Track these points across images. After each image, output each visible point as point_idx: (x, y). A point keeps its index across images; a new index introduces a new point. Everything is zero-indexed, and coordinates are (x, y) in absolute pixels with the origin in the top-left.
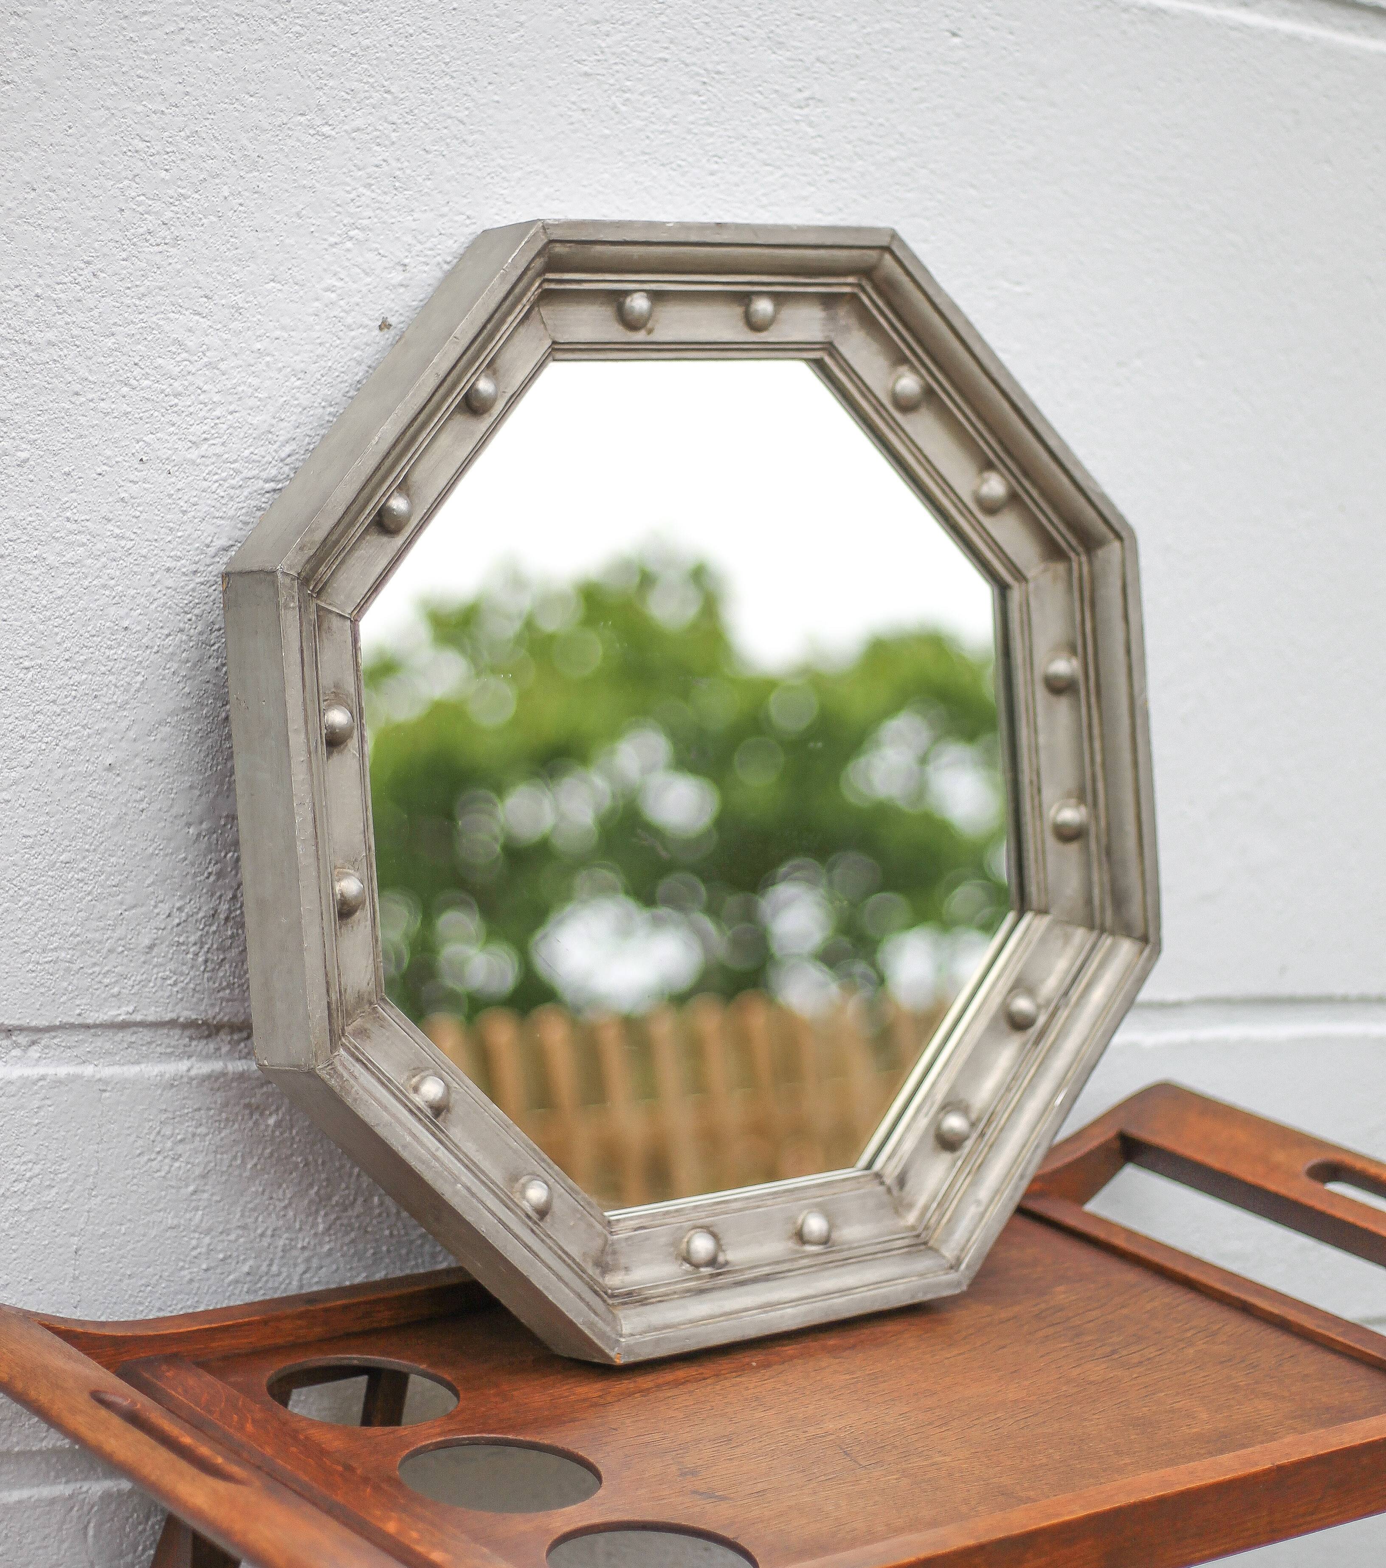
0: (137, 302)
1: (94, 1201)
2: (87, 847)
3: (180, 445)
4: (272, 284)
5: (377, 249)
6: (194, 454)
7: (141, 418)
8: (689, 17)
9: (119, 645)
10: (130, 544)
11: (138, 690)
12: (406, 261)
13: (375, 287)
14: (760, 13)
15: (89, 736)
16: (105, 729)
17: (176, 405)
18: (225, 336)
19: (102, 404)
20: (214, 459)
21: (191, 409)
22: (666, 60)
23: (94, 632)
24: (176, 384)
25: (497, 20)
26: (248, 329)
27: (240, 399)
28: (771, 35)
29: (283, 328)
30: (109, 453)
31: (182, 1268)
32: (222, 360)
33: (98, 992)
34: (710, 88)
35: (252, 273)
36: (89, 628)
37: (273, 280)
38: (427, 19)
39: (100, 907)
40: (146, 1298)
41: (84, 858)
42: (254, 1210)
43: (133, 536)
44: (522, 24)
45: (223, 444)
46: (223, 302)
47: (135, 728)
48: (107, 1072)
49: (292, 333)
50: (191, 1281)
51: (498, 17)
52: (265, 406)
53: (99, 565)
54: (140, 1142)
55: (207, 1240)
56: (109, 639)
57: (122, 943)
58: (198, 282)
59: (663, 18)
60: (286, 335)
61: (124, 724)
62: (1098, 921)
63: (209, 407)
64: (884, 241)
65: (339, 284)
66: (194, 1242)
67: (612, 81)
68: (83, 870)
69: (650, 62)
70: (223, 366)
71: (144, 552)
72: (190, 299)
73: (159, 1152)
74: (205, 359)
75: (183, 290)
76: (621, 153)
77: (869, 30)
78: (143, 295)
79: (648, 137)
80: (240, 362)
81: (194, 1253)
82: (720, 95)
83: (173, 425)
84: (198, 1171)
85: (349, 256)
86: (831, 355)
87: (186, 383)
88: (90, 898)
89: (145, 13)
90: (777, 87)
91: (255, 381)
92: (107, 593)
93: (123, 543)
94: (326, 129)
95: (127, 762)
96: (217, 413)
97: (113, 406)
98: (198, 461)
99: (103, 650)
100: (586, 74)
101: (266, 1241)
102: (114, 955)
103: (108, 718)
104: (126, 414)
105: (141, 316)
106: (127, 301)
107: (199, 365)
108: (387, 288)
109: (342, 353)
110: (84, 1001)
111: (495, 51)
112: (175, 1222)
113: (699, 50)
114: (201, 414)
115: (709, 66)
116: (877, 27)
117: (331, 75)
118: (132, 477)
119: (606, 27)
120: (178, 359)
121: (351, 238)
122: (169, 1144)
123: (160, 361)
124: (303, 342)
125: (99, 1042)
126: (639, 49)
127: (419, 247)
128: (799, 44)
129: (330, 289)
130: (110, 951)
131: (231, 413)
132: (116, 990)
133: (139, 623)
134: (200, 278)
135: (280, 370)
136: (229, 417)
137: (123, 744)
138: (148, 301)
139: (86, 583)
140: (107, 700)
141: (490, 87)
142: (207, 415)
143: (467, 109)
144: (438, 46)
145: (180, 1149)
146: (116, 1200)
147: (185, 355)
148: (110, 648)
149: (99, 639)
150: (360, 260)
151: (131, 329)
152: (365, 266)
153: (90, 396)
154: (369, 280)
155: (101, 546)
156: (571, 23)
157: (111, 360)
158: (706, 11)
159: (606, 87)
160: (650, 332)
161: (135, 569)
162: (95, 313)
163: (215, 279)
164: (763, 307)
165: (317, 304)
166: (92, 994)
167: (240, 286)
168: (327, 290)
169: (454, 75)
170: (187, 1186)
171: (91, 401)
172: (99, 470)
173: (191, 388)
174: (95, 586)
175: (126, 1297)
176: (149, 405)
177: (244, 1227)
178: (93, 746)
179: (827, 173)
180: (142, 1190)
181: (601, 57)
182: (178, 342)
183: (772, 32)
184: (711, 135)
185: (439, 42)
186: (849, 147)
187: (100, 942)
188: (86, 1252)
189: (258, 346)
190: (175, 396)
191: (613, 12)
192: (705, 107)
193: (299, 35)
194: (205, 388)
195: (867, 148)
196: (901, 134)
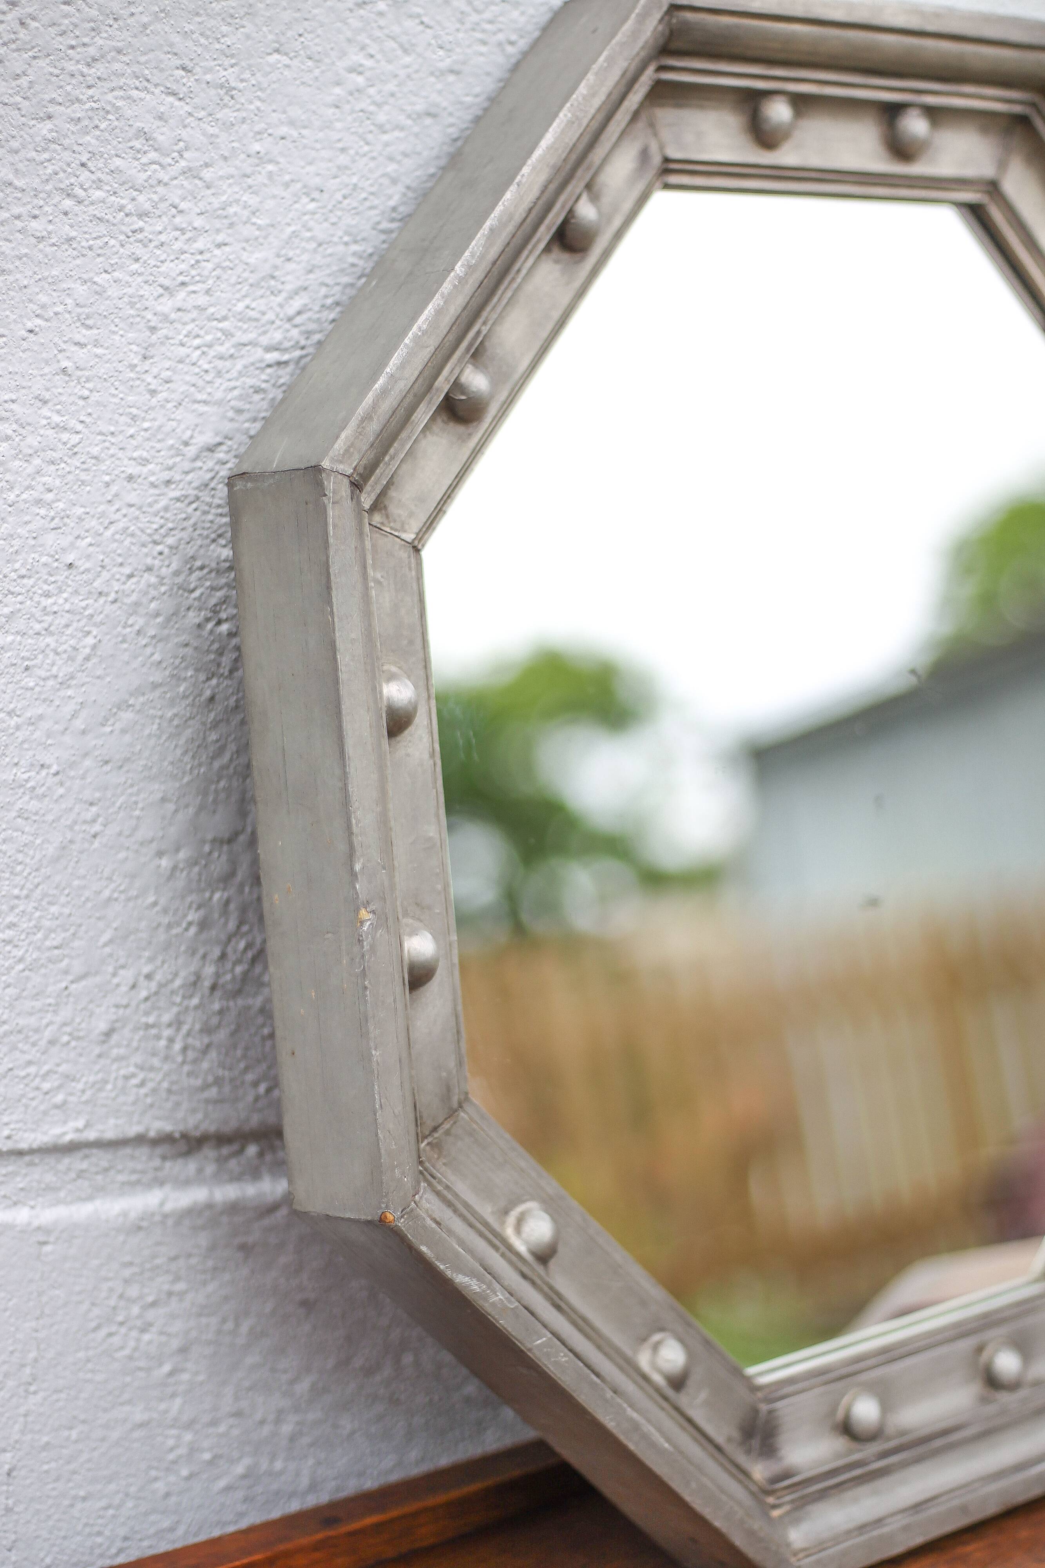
0: (85, 70)
1: (33, 1400)
2: (16, 892)
3: (146, 291)
4: (276, 56)
5: (418, 16)
6: (166, 305)
7: (90, 248)
9: (61, 591)
10: (75, 439)
11: (87, 659)
13: (417, 71)
15: (18, 728)
16: (41, 717)
17: (141, 230)
18: (211, 131)
19: (34, 224)
20: (194, 314)
21: (163, 238)
23: (23, 572)
24: (141, 198)
26: (244, 121)
27: (231, 225)
29: (292, 123)
30: (43, 298)
31: (156, 1479)
32: (207, 165)
33: (34, 1103)
35: (248, 37)
36: (17, 566)
37: (277, 51)
39: (36, 979)
40: (106, 1526)
41: (12, 908)
42: (250, 1389)
43: (80, 427)
45: (208, 292)
46: (208, 77)
47: (84, 714)
48: (48, 1215)
49: (304, 132)
50: (167, 1495)
52: (266, 238)
53: (30, 469)
54: (96, 1311)
55: (188, 1437)
56: (45, 582)
57: (68, 1029)
58: (171, 45)
60: (295, 134)
61: (69, 708)
63: (189, 235)
65: (369, 63)
66: (171, 1442)
68: (12, 926)
70: (207, 174)
71: (95, 451)
72: (162, 70)
73: (121, 1324)
74: (183, 163)
75: (151, 56)
78: (95, 60)
80: (232, 171)
81: (171, 1457)
83: (137, 260)
84: (175, 1344)
85: (382, 22)
87: (155, 197)
88: (21, 967)
91: (253, 200)
92: (43, 512)
93: (65, 436)
95: (72, 765)
96: (199, 245)
97: (50, 227)
98: (173, 316)
99: (36, 598)
101: (266, 1430)
102: (54, 1050)
103: (44, 700)
104: (69, 240)
105: (90, 92)
106: (71, 67)
107: (174, 171)
108: (432, 74)
109: (372, 165)
110: (14, 1117)
112: (146, 1417)
114: (177, 246)
118: (78, 338)
120: (144, 160)
122: (135, 1310)
123: (118, 162)
124: (318, 146)
125: (36, 1174)
127: (475, 18)
129: (356, 69)
130: (52, 1042)
131: (219, 246)
132: (59, 1098)
133: (88, 557)
134: (176, 39)
135: (287, 185)
136: (217, 252)
137: (67, 739)
138: (100, 69)
139: (12, 497)
140: (43, 674)
142: (186, 247)
145: (151, 1315)
146: (63, 1396)
147: (153, 155)
148: (47, 595)
149: (31, 582)
150: (396, 29)
151: (77, 111)
152: (404, 39)
153: (16, 210)
154: (407, 59)
155: (33, 441)
157: (46, 156)
161: (83, 476)
162: (24, 81)
163: (197, 43)
164: (916, 125)
165: (337, 90)
166: (26, 1106)
167: (232, 56)
168: (351, 70)
170: (161, 1365)
171: (18, 217)
172: (29, 325)
173: (163, 206)
174: (25, 501)
175: (79, 1527)
176: (102, 229)
177: (238, 1414)
178: (23, 742)
180: (99, 1377)
182: (142, 133)
187: (37, 1031)
188: (23, 1472)
189: (257, 147)
190: (140, 216)
194: (183, 206)
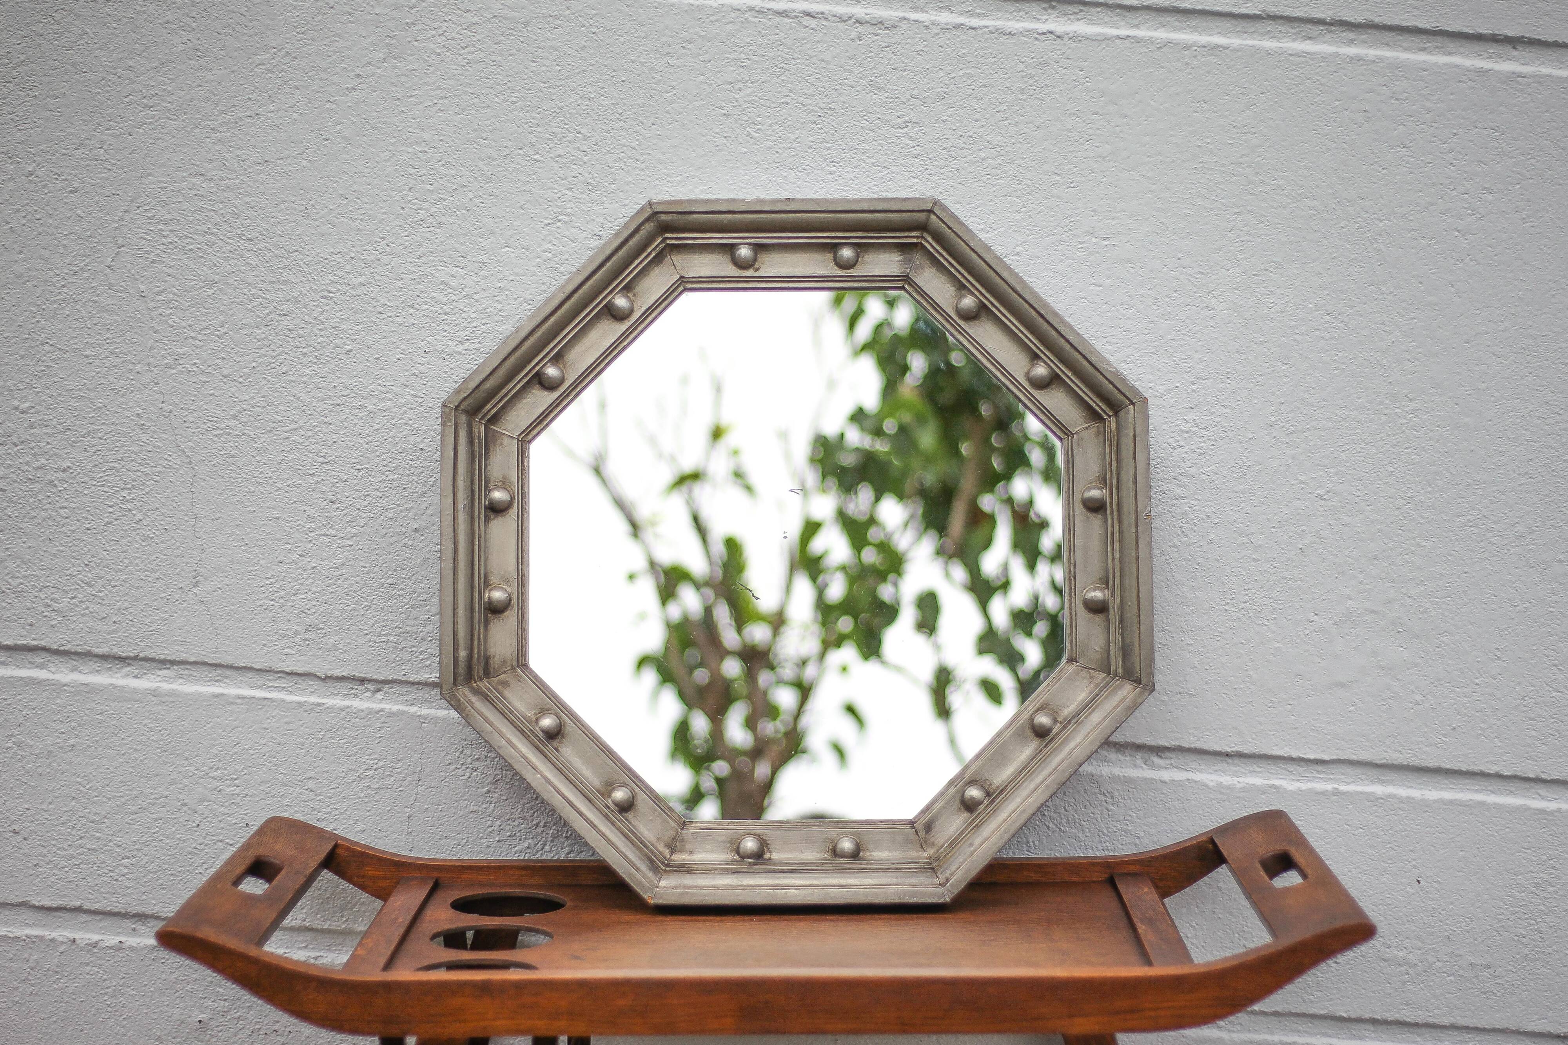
0: (417, 260)
1: (420, 788)
2: (404, 576)
3: (450, 343)
4: (507, 249)
5: (578, 227)
6: (460, 348)
7: (423, 327)
8: (804, 76)
9: (418, 459)
10: (421, 400)
11: (432, 486)
12: (600, 233)
13: (579, 249)
14: (861, 70)
15: (401, 511)
16: (412, 508)
17: (446, 320)
18: (477, 280)
19: (398, 319)
20: (474, 351)
21: (456, 322)
22: (787, 103)
23: (401, 451)
24: (445, 307)
25: (655, 85)
26: (492, 275)
27: (489, 316)
28: (871, 83)
29: (516, 274)
30: (403, 347)
31: (482, 838)
32: (476, 293)
33: (416, 663)
34: (824, 119)
35: (492, 242)
36: (398, 448)
37: (507, 247)
38: (604, 88)
39: (415, 613)
40: (458, 852)
41: (403, 582)
42: (531, 808)
43: (423, 396)
44: (674, 87)
45: (479, 342)
46: (474, 259)
47: (432, 508)
48: (425, 712)
49: (522, 278)
50: (488, 847)
51: (655, 83)
52: (506, 320)
53: (401, 412)
54: (449, 757)
55: (498, 823)
56: (411, 455)
57: (431, 635)
58: (455, 248)
59: (784, 77)
60: (518, 278)
61: (426, 504)
62: (1113, 669)
63: (469, 321)
64: (929, 206)
65: (553, 248)
66: (489, 823)
67: (746, 118)
68: (402, 589)
69: (775, 105)
70: (476, 297)
71: (431, 405)
72: (452, 258)
73: (462, 764)
74: (464, 293)
75: (447, 253)
76: (757, 163)
77: (954, 75)
78: (420, 256)
79: (777, 152)
80: (488, 295)
81: (490, 829)
82: (832, 123)
83: (445, 331)
84: (490, 779)
85: (559, 231)
86: (909, 284)
87: (452, 307)
88: (407, 606)
89: (411, 96)
90: (879, 116)
91: (499, 306)
92: (408, 428)
93: (417, 399)
94: (537, 157)
95: (427, 528)
96: (474, 324)
97: (405, 320)
98: (463, 352)
99: (407, 461)
100: (726, 115)
101: (540, 830)
102: (425, 642)
103: (413, 501)
104: (413, 324)
105: (420, 269)
106: (410, 260)
107: (460, 296)
108: (588, 250)
110: (407, 667)
111: (655, 105)
112: (475, 809)
113: (813, 96)
114: (463, 325)
115: (822, 106)
116: (961, 73)
117: (538, 125)
118: (420, 361)
119: (739, 85)
120: (446, 293)
121: (560, 221)
122: (469, 760)
123: (433, 294)
124: (530, 283)
125: (421, 694)
126: (765, 98)
127: (609, 225)
128: (895, 88)
129: (548, 251)
130: (423, 639)
131: (484, 324)
132: (428, 663)
133: (430, 446)
134: (457, 246)
135: (515, 299)
136: (484, 327)
137: (424, 517)
138: (423, 259)
139: (394, 422)
140: (412, 491)
141: (654, 127)
142: (468, 326)
143: (637, 140)
144: (613, 104)
145: (477, 764)
146: (434, 790)
147: (450, 291)
148: (412, 460)
149: (404, 455)
150: (567, 233)
151: (414, 276)
152: (571, 237)
153: (390, 314)
154: (574, 245)
155: (402, 401)
156: (711, 84)
157: (401, 293)
158: (817, 71)
159: (742, 122)
160: (757, 270)
161: (426, 415)
162: (390, 267)
163: (467, 246)
164: (847, 253)
165: (538, 260)
166: (413, 665)
167: (485, 250)
168: (545, 251)
169: (626, 120)
170: (483, 787)
171: (390, 317)
172: (398, 357)
173: (456, 310)
174: (400, 424)
175: (444, 850)
176: (428, 320)
177: (524, 818)
178: (404, 517)
179: (927, 169)
180: (452, 786)
181: (736, 104)
182: (443, 283)
183: (872, 81)
184: (829, 148)
185: (614, 102)
186: (944, 152)
187: (416, 633)
188: (416, 818)
189: (499, 285)
190: (445, 314)
191: (742, 75)
192: (822, 131)
193: (514, 103)
194: (465, 309)
195: (960, 152)
196: (988, 142)
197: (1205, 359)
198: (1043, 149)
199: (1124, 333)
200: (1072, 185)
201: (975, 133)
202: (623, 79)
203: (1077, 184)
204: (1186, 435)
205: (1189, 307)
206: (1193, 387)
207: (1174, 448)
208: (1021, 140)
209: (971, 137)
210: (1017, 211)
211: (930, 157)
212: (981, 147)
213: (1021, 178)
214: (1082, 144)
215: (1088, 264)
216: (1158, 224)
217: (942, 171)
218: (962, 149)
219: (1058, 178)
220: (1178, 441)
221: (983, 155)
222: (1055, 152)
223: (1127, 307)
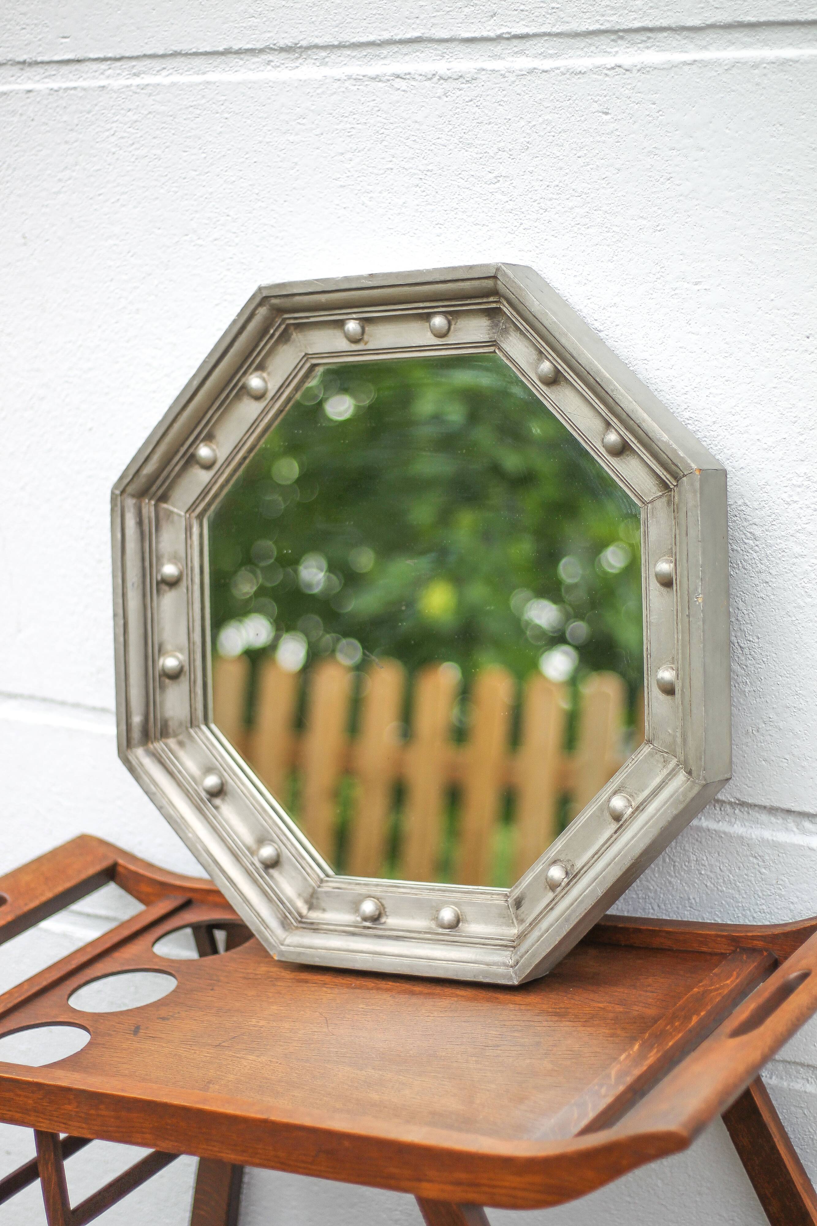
8: (402, 139)
14: (451, 127)
22: (392, 169)
25: (282, 163)
28: (461, 140)
34: (425, 181)
38: (241, 171)
44: (296, 164)
51: (281, 161)
59: (385, 143)
64: (492, 272)
67: (359, 188)
69: (382, 172)
76: (374, 230)
77: (533, 123)
79: (389, 219)
82: (433, 185)
89: (100, 195)
90: (472, 173)
94: (200, 242)
100: (341, 186)
111: (284, 182)
113: (413, 158)
115: (422, 168)
116: (541, 120)
117: (196, 212)
119: (348, 155)
121: (225, 300)
126: (372, 165)
128: (483, 142)
141: (286, 204)
143: (275, 218)
144: (250, 185)
156: (326, 157)
158: (413, 133)
159: (356, 192)
160: (366, 343)
169: (263, 200)
179: (521, 224)
181: (349, 174)
183: (461, 138)
184: (433, 211)
186: (535, 204)
191: (351, 145)
192: (424, 194)
193: (176, 192)
195: (549, 203)
196: (574, 190)
197: (810, 407)
198: (627, 193)
199: (726, 383)
200: (659, 228)
201: (560, 182)
202: (255, 160)
203: (664, 227)
204: (799, 490)
205: (788, 352)
206: (801, 438)
207: (788, 503)
208: (604, 185)
209: (557, 186)
210: (609, 260)
211: (522, 210)
212: (567, 197)
213: (609, 225)
214: (663, 184)
215: (683, 311)
216: (747, 263)
217: (536, 224)
218: (550, 200)
219: (644, 222)
220: (791, 496)
221: (571, 204)
222: (638, 195)
223: (726, 355)
